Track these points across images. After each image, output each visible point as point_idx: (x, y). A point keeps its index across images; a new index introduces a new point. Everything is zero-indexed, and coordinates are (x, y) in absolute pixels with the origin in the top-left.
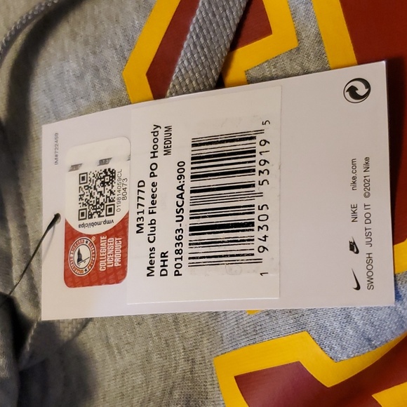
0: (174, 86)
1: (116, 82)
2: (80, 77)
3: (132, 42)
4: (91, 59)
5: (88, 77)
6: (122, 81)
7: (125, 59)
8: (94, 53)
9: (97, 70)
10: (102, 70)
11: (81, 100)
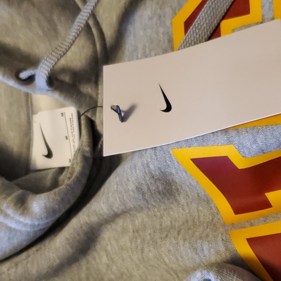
0: (195, 24)
1: (168, 23)
2: (151, 19)
3: (180, 6)
4: (159, 11)
5: (155, 19)
6: (171, 23)
7: (175, 14)
8: (161, 8)
9: (160, 17)
10: (162, 17)
11: (148, 30)
